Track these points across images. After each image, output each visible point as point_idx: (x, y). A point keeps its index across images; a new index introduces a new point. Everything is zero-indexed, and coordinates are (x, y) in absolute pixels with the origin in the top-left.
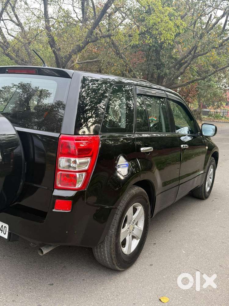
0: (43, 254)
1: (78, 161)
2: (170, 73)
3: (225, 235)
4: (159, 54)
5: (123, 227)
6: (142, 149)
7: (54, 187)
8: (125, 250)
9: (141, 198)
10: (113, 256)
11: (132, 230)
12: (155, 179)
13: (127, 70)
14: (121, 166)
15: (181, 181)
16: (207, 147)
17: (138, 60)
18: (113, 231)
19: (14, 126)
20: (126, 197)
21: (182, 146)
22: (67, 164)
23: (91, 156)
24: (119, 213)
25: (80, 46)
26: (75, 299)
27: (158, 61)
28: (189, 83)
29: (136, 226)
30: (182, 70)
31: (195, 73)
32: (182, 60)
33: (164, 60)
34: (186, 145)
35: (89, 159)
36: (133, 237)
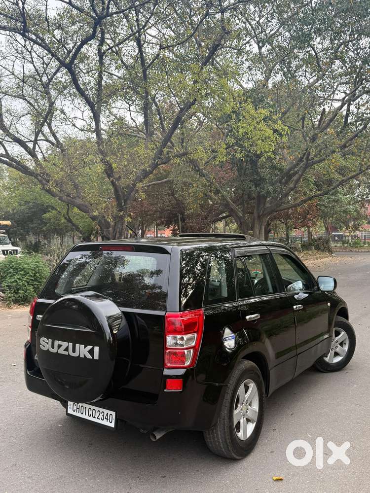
0: (156, 439)
1: (185, 337)
2: (274, 191)
3: (361, 413)
4: (256, 165)
5: (236, 409)
6: (247, 317)
7: (164, 366)
8: (240, 435)
9: (252, 373)
10: (228, 441)
11: (245, 412)
12: (267, 351)
13: (213, 191)
14: (227, 339)
15: (299, 351)
16: (329, 304)
17: (226, 174)
18: (225, 412)
19: (118, 306)
20: (236, 373)
21: (295, 307)
22: (174, 341)
23: (197, 332)
24: (230, 392)
25: (146, 171)
26: (192, 488)
27: (256, 175)
28: (305, 201)
29: (249, 407)
30: (292, 185)
31: (312, 186)
32: (290, 170)
33: (265, 172)
34: (300, 306)
35: (195, 335)
36: (248, 420)
